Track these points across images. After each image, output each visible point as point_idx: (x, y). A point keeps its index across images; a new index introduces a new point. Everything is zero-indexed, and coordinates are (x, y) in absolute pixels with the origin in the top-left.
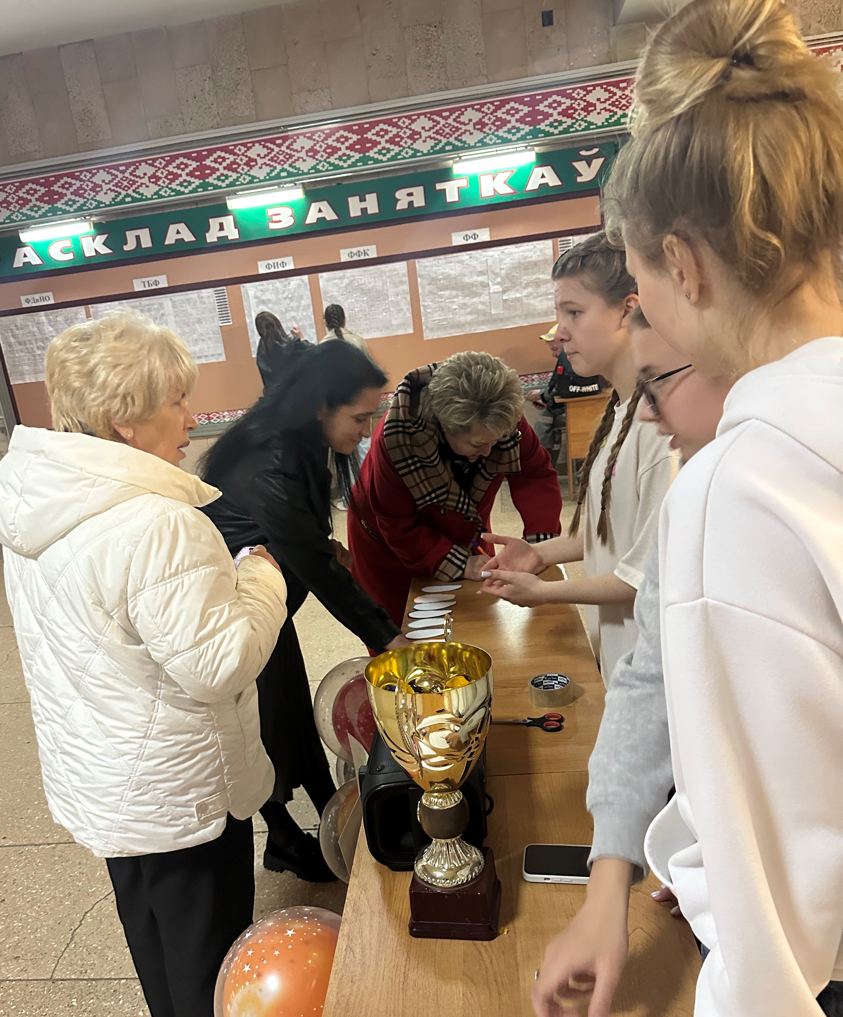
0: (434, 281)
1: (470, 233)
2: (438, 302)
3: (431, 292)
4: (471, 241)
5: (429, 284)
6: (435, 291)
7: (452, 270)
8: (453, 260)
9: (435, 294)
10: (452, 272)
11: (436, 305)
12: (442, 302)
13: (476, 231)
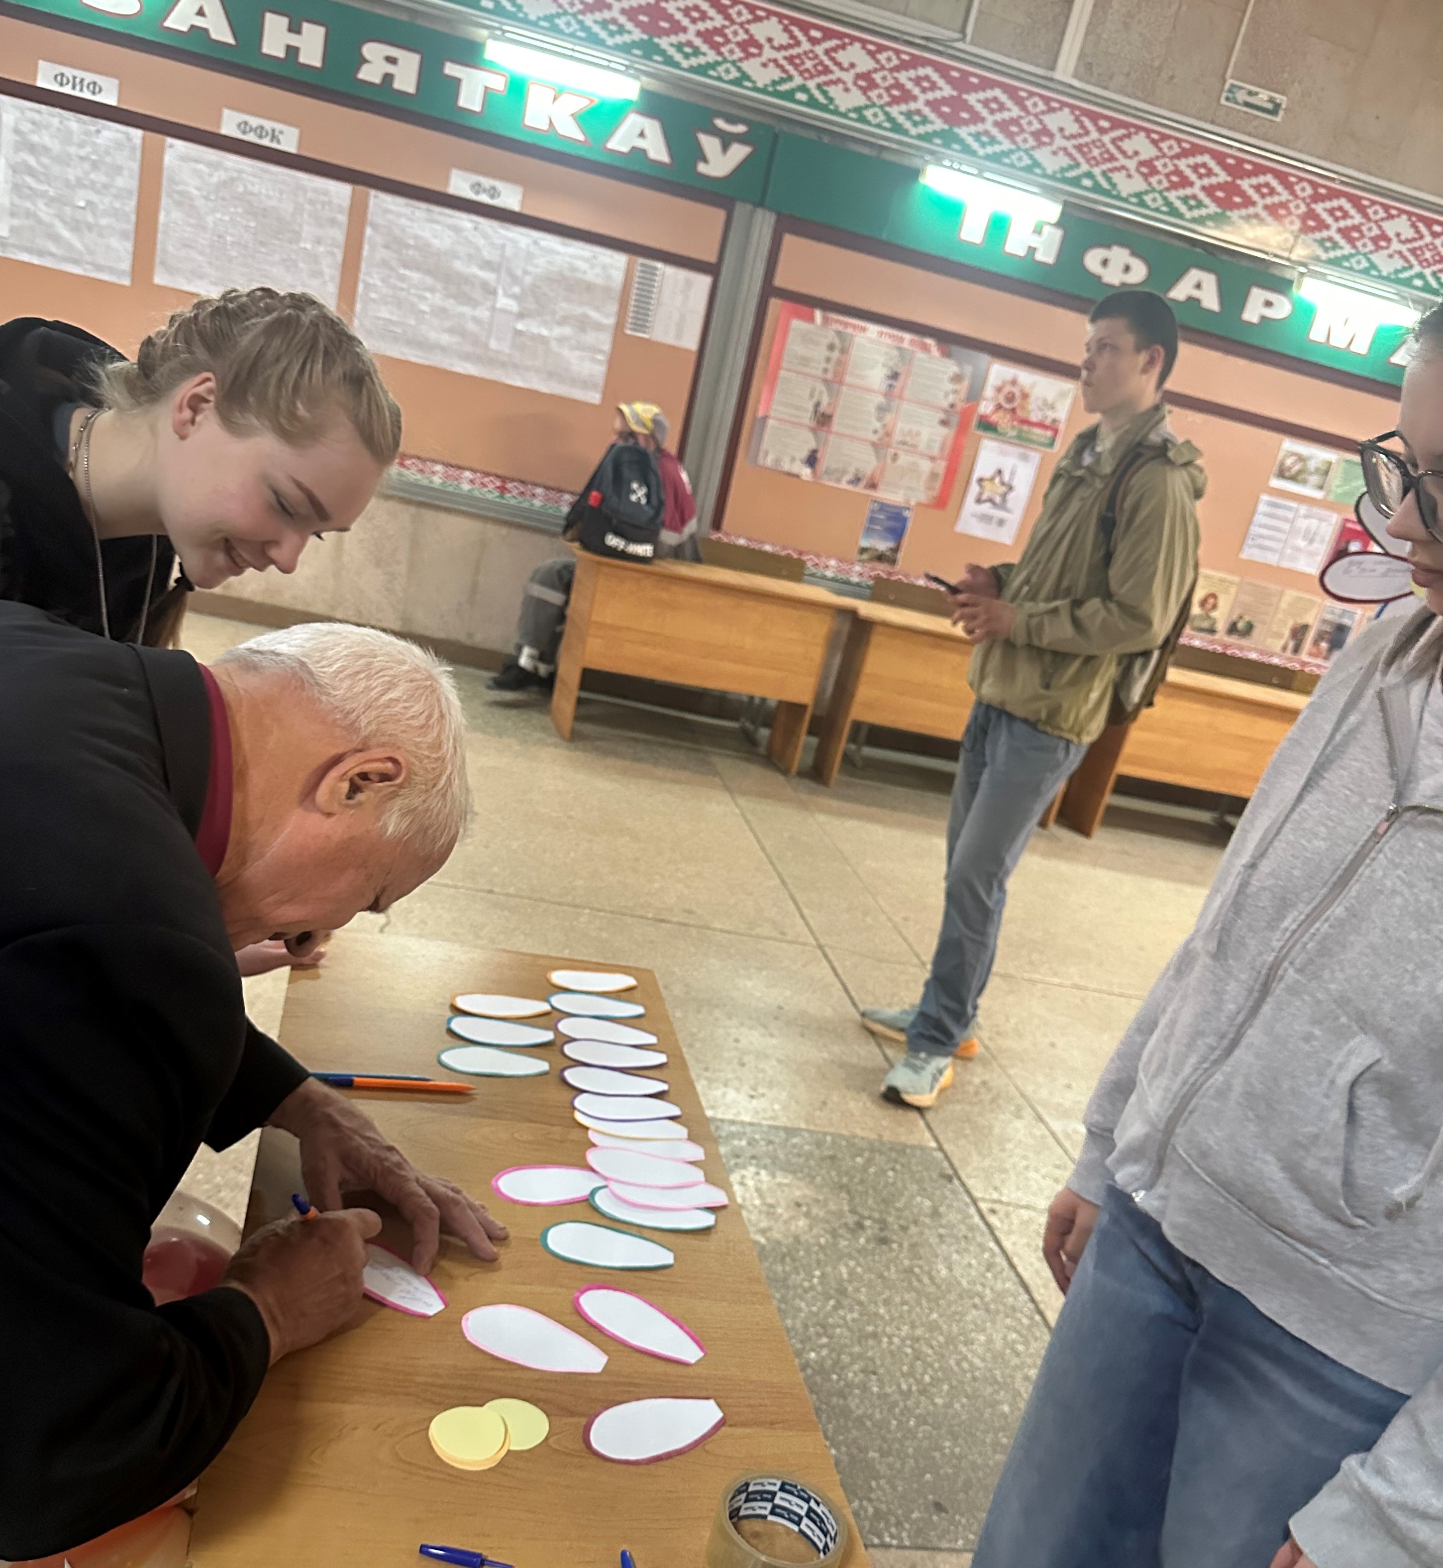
0: (396, 243)
1: (487, 182)
2: (394, 287)
3: (385, 263)
4: (484, 198)
5: (386, 247)
6: (394, 263)
7: (435, 237)
8: (441, 218)
9: (391, 269)
10: (436, 242)
11: (391, 292)
12: (402, 289)
13: (499, 185)
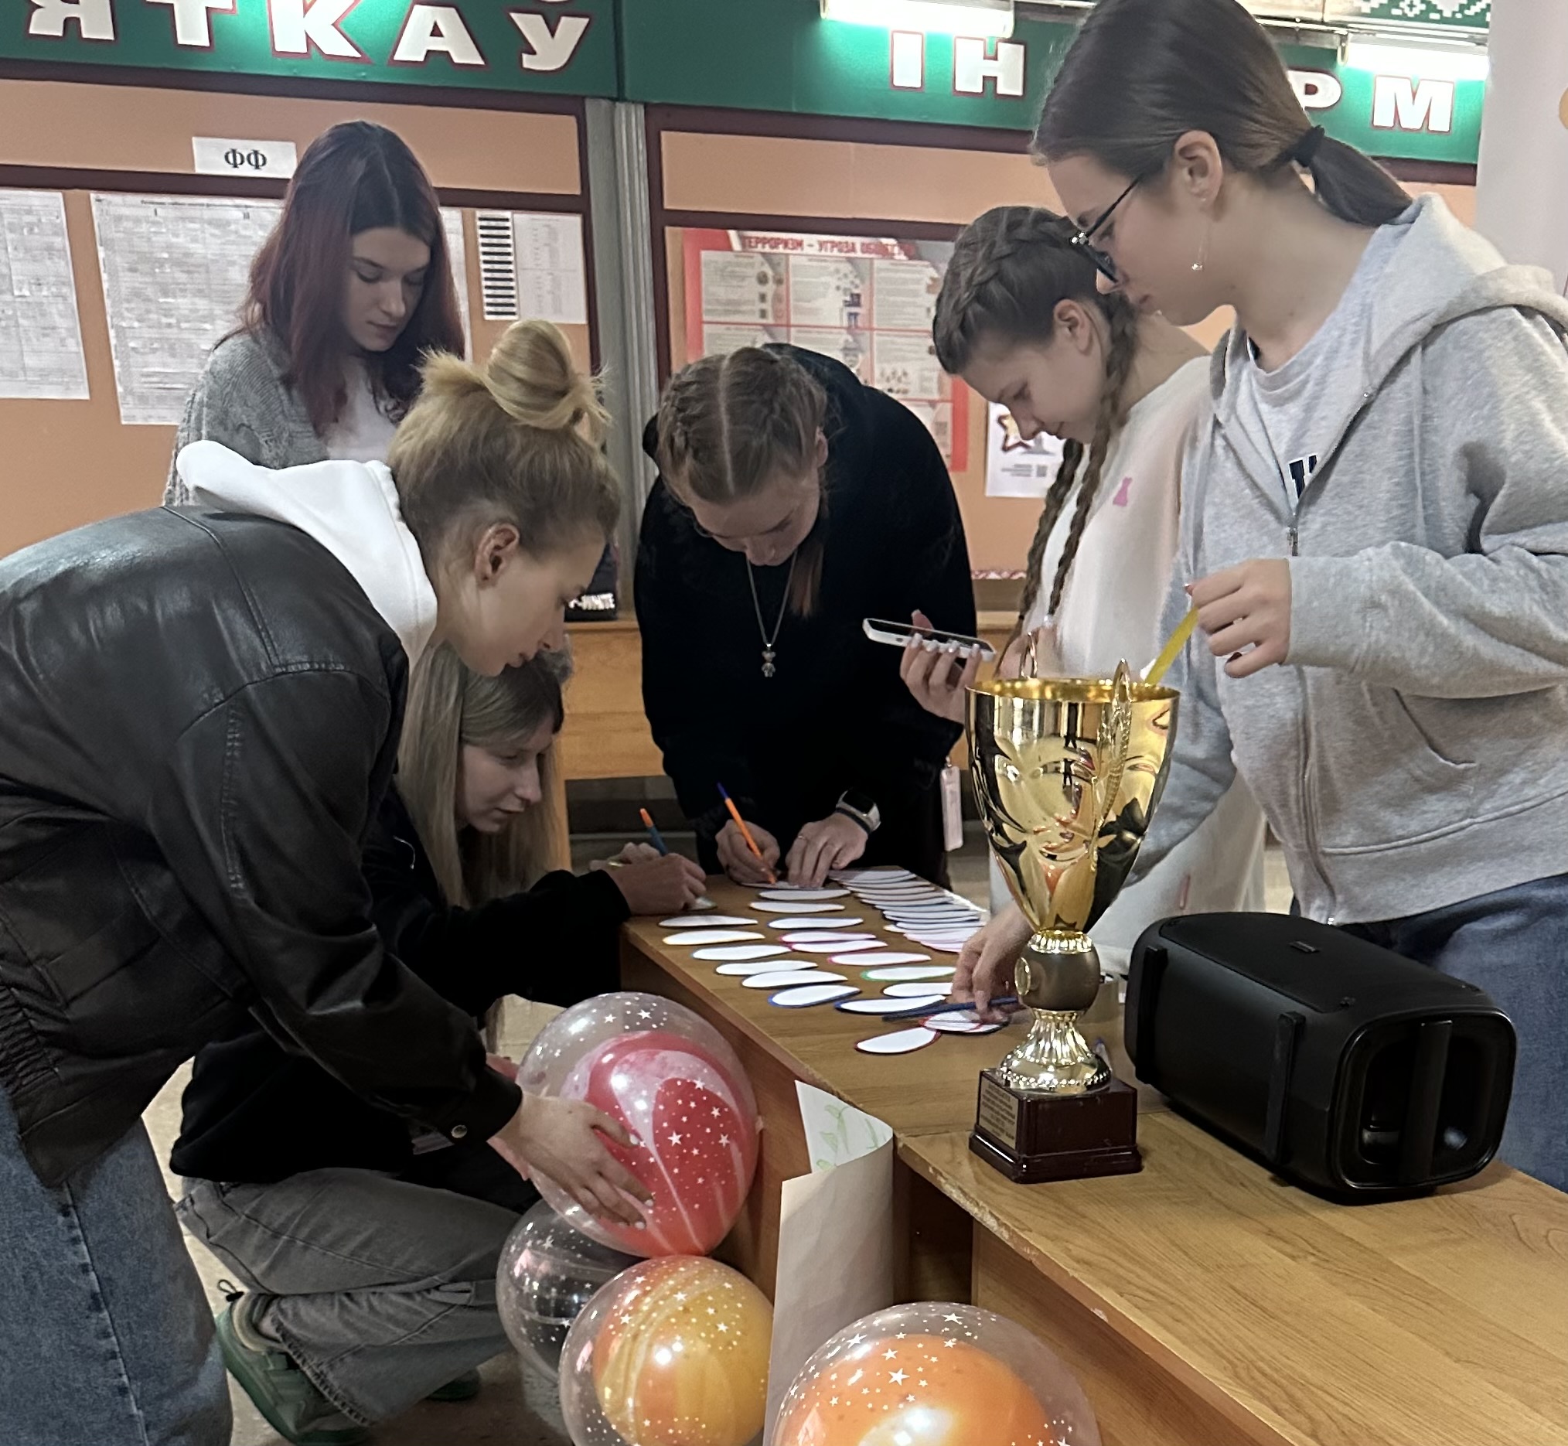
0: (144, 262)
1: (244, 147)
2: (159, 325)
3: (136, 294)
4: (246, 171)
5: (133, 270)
6: (150, 292)
7: (194, 240)
8: (195, 212)
9: (148, 300)
10: (197, 248)
11: (153, 333)
12: (169, 325)
13: (261, 147)
